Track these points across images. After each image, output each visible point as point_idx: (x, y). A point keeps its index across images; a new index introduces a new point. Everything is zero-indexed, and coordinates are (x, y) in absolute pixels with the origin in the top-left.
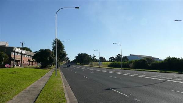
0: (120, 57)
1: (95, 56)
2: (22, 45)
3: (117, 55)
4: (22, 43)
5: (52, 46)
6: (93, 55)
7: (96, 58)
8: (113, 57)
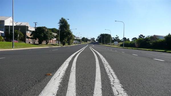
0: (143, 38)
1: (118, 37)
2: (36, 25)
3: (139, 36)
4: (36, 23)
5: (59, 24)
6: (117, 36)
7: (119, 39)
8: (136, 38)
